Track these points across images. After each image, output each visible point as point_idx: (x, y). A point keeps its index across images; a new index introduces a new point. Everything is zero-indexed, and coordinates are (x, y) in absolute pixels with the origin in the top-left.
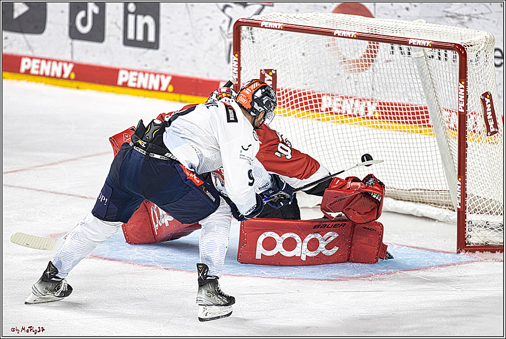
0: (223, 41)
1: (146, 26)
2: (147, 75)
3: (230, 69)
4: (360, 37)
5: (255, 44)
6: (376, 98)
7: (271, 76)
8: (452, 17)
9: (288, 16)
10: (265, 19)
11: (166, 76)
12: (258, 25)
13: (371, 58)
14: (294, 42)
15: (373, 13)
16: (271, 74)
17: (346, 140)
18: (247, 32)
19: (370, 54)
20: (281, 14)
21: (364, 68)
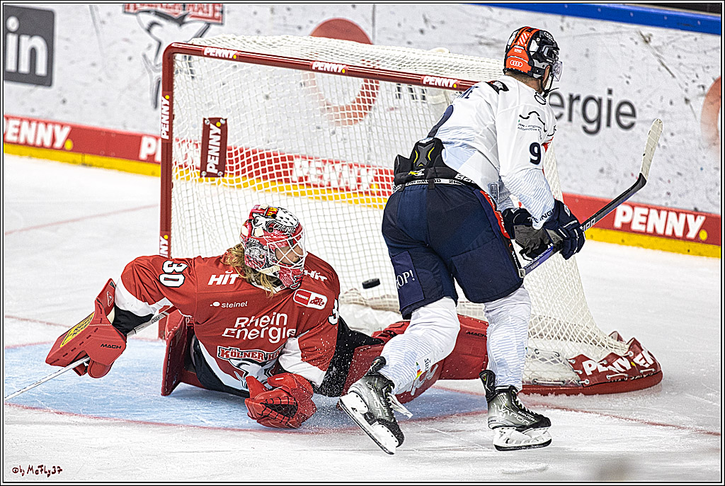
0: (148, 75)
1: (33, 52)
2: (34, 125)
3: (158, 118)
4: (351, 72)
5: (195, 80)
6: (374, 163)
7: (218, 127)
8: (488, 44)
9: (245, 40)
10: (210, 43)
11: (62, 126)
12: (199, 52)
13: (367, 104)
14: (253, 78)
15: (371, 37)
16: (218, 124)
17: (329, 225)
18: (184, 63)
19: (366, 97)
20: (235, 37)
21: (358, 118)
